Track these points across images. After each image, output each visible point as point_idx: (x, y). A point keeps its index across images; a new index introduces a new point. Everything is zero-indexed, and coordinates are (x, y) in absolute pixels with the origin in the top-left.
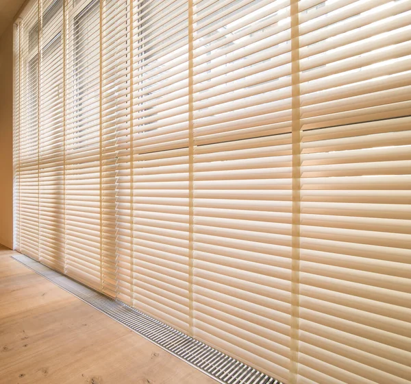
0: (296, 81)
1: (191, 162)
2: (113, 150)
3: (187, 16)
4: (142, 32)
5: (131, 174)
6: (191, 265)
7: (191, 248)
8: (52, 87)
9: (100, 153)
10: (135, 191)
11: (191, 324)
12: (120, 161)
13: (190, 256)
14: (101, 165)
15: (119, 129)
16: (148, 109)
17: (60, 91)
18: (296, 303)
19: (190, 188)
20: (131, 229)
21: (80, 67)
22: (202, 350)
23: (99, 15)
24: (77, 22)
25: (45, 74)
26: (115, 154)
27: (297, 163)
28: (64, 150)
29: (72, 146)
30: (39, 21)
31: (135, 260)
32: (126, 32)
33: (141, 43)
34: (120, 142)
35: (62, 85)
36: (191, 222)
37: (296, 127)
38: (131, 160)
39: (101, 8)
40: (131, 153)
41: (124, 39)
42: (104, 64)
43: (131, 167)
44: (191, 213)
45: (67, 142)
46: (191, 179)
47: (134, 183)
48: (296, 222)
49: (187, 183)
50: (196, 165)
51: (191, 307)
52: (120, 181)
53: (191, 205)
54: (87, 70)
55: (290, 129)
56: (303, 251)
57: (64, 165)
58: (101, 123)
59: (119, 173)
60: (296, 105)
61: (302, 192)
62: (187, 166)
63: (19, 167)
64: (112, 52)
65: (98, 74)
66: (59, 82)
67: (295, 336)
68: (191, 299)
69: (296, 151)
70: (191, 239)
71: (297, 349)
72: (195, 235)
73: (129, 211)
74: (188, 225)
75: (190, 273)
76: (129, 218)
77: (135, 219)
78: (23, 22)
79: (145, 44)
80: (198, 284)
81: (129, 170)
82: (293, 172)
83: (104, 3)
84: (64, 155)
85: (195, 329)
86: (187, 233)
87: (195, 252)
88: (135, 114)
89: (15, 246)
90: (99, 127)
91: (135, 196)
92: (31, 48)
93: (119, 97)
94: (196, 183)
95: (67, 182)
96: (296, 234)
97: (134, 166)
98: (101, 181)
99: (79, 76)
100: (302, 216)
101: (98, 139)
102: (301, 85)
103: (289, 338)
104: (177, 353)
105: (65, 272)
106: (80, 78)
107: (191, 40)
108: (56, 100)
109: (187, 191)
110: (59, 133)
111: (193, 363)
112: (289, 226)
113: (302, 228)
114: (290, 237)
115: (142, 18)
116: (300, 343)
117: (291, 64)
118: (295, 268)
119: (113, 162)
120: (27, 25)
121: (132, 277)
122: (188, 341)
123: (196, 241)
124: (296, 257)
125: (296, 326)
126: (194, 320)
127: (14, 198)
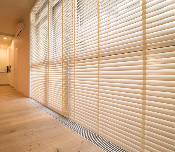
0: (144, 28)
1: (98, 63)
2: (67, 59)
3: (97, 4)
4: (79, 11)
5: (74, 69)
6: (98, 106)
7: (98, 99)
8: (44, 35)
9: (62, 60)
10: (76, 75)
11: (98, 130)
12: (70, 63)
13: (98, 102)
14: (62, 65)
15: (70, 51)
16: (81, 42)
17: (47, 36)
18: (144, 124)
19: (98, 74)
20: (74, 90)
21: (55, 27)
22: (103, 141)
23: (62, 6)
24: (54, 9)
25: (41, 30)
26: (68, 61)
27: (145, 64)
28: (48, 59)
29: (52, 58)
30: (39, 10)
31: (76, 103)
32: (73, 12)
33: (79, 16)
34: (70, 56)
35: (48, 34)
36: (98, 88)
37: (145, 48)
38: (74, 63)
39: (63, 3)
40: (74, 60)
41: (72, 14)
42: (64, 25)
43: (74, 66)
44: (98, 85)
45: (50, 56)
46: (98, 70)
47: (75, 72)
48: (144, 89)
49: (97, 72)
50: (101, 65)
51: (98, 123)
52: (70, 71)
53: (98, 81)
54: (57, 28)
55: (142, 49)
56: (147, 101)
57: (48, 65)
58: (62, 49)
59: (69, 68)
60: (144, 38)
61: (147, 76)
62: (97, 65)
63: (32, 66)
64: (67, 20)
65: (61, 29)
66: (47, 33)
67: (143, 138)
68: (98, 120)
69: (145, 59)
70: (98, 95)
71: (144, 143)
72: (100, 94)
73: (73, 83)
74: (97, 89)
75: (98, 109)
76: (73, 89)
77: (76, 87)
78: (33, 11)
79: (80, 16)
80: (101, 113)
81: (74, 70)
82: (143, 67)
83: (64, 1)
84: (48, 61)
85: (100, 132)
86: (97, 93)
87: (100, 101)
88: (76, 45)
89: (30, 96)
90: (61, 50)
91: (76, 74)
92: (36, 20)
93: (70, 38)
94: (101, 72)
95: (50, 72)
96: (144, 94)
97: (75, 68)
98: (62, 71)
99: (54, 30)
100: (147, 86)
101: (61, 55)
102: (146, 30)
103: (141, 138)
104: (92, 141)
105: (49, 107)
106: (55, 31)
107: (99, 13)
108: (46, 40)
109: (97, 75)
110: (47, 53)
111: (98, 146)
112: (141, 91)
113: (147, 91)
114: (141, 95)
115: (79, 9)
116: (146, 141)
117: (142, 21)
118: (144, 109)
119: (67, 64)
120: (35, 12)
121: (74, 110)
122: (97, 137)
123: (101, 96)
124: (144, 104)
125: (144, 133)
126: (100, 128)
127: (30, 78)
